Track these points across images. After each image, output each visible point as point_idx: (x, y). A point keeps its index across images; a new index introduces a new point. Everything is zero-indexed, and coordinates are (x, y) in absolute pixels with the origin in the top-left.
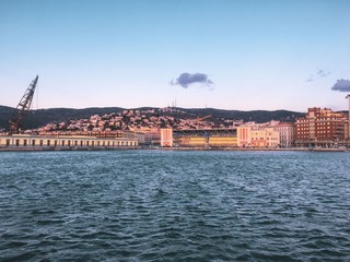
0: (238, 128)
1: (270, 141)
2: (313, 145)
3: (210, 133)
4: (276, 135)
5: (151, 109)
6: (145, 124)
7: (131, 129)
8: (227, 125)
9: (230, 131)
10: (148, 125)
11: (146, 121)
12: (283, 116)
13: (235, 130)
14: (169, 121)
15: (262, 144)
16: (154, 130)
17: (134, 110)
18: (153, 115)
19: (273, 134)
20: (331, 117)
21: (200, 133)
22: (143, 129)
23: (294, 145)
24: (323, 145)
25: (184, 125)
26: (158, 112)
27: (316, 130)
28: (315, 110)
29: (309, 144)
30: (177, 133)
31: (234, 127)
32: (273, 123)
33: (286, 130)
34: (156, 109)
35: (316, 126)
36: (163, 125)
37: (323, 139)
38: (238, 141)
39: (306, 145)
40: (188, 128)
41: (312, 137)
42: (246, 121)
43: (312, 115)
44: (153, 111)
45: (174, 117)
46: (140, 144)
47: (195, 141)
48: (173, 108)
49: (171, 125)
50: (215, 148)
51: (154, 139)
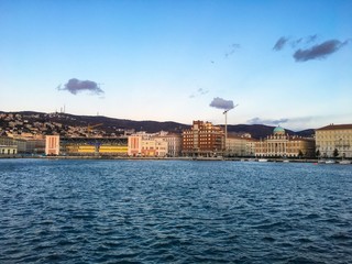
0: (130, 138)
1: (159, 151)
2: (196, 154)
3: (99, 142)
4: (165, 145)
5: (35, 113)
6: (27, 130)
7: (10, 135)
8: (118, 134)
9: (122, 140)
10: (30, 131)
11: (28, 126)
12: (172, 128)
13: (126, 140)
14: (56, 127)
15: (152, 154)
16: (38, 137)
17: (14, 114)
18: (37, 120)
19: (161, 144)
20: (212, 130)
21: (90, 141)
22: (24, 136)
23: (180, 154)
24: (204, 155)
25: (72, 133)
26: (43, 118)
27: (199, 141)
28: (199, 123)
29: (193, 154)
30: (65, 141)
31: (125, 136)
32: (163, 133)
33: (174, 140)
34: (41, 114)
35: (199, 138)
36: (49, 132)
37: (204, 149)
38: (129, 150)
39: (191, 155)
40: (78, 136)
41: (196, 147)
42: (137, 130)
43: (196, 127)
44: (37, 116)
45: (61, 124)
46: (19, 152)
47: (85, 149)
48: (61, 114)
49: (59, 131)
50: (105, 157)
51: (37, 147)
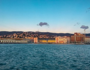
0: (56, 38)
1: (64, 42)
2: (76, 43)
3: (48, 39)
4: (66, 40)
5: (31, 32)
6: (29, 36)
7: (26, 38)
8: (53, 37)
9: (54, 39)
10: (30, 37)
11: (30, 35)
12: (68, 35)
13: (55, 39)
14: (37, 35)
15: (62, 42)
16: (32, 38)
17: (27, 32)
18: (32, 34)
20: (80, 35)
21: (45, 39)
22: (29, 38)
23: (71, 43)
24: (78, 43)
26: (33, 33)
27: (76, 39)
28: (76, 33)
29: (75, 43)
30: (39, 39)
31: (55, 38)
32: (65, 37)
33: (69, 39)
34: (33, 32)
35: (76, 38)
36: (35, 37)
37: (78, 41)
38: (56, 41)
40: (42, 38)
41: (75, 40)
42: (58, 36)
43: (75, 35)
44: (32, 33)
46: (28, 42)
47: (44, 41)
48: (38, 32)
49: (37, 37)
50: (49, 43)
51: (32, 41)
